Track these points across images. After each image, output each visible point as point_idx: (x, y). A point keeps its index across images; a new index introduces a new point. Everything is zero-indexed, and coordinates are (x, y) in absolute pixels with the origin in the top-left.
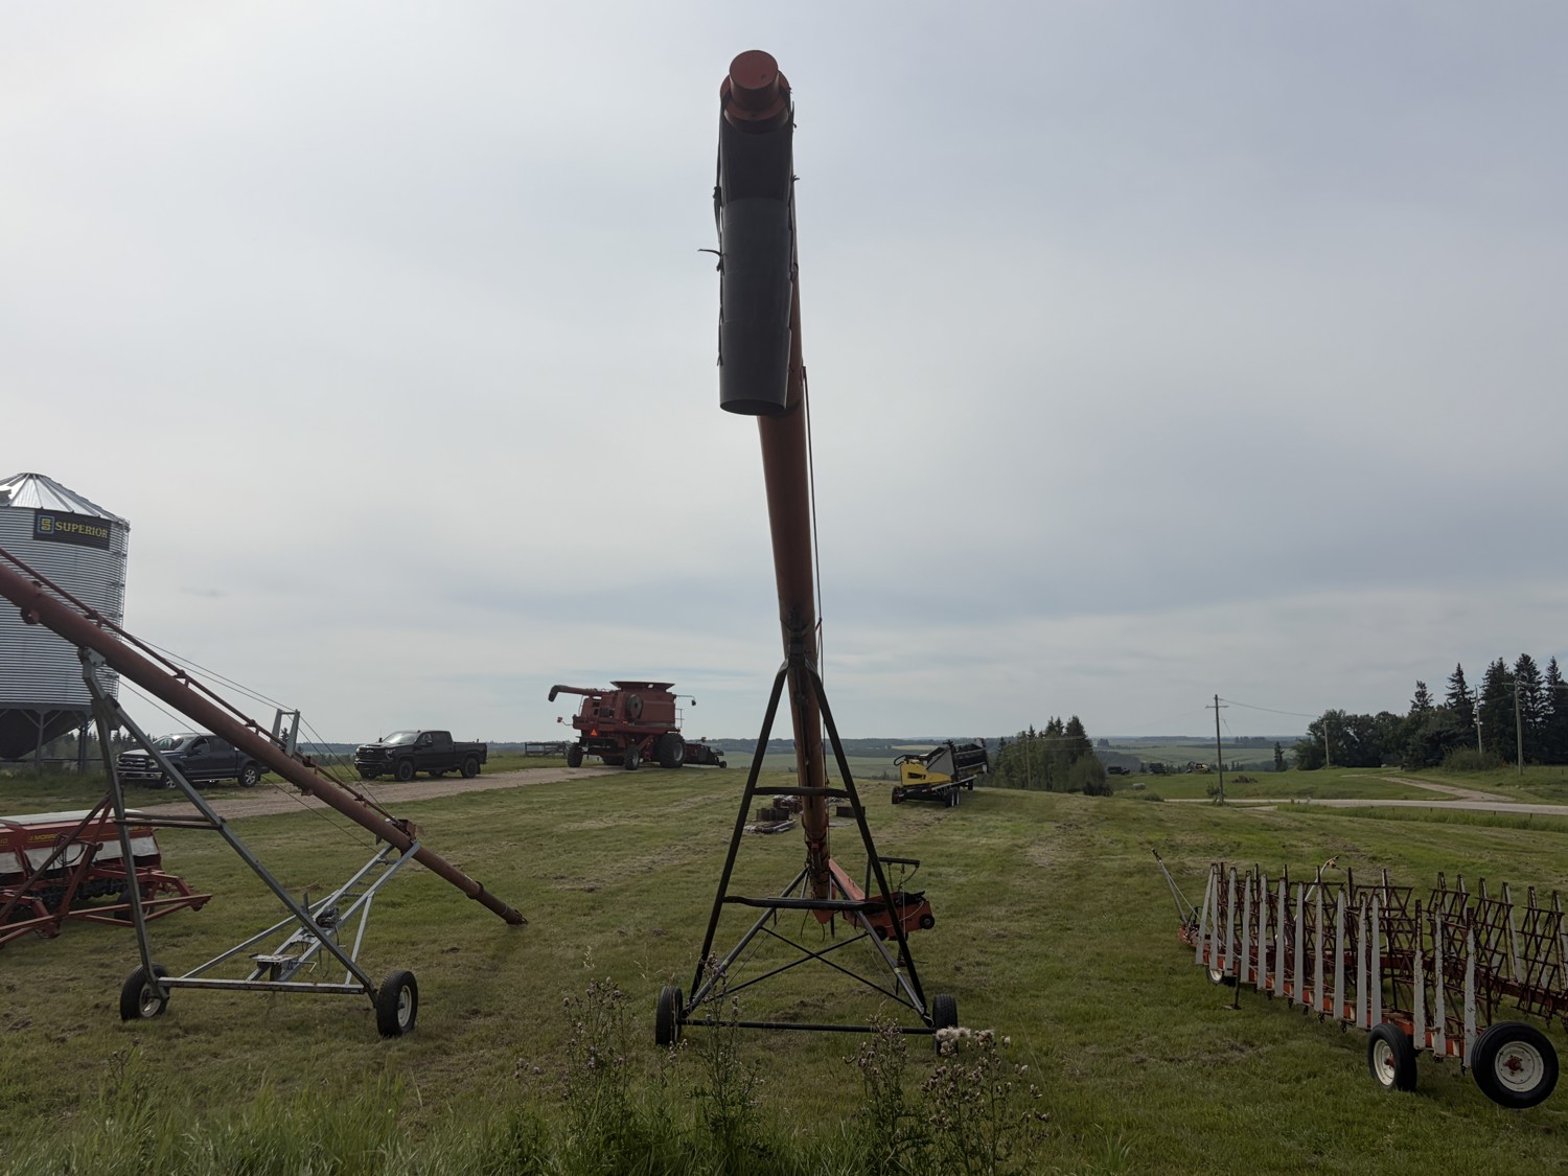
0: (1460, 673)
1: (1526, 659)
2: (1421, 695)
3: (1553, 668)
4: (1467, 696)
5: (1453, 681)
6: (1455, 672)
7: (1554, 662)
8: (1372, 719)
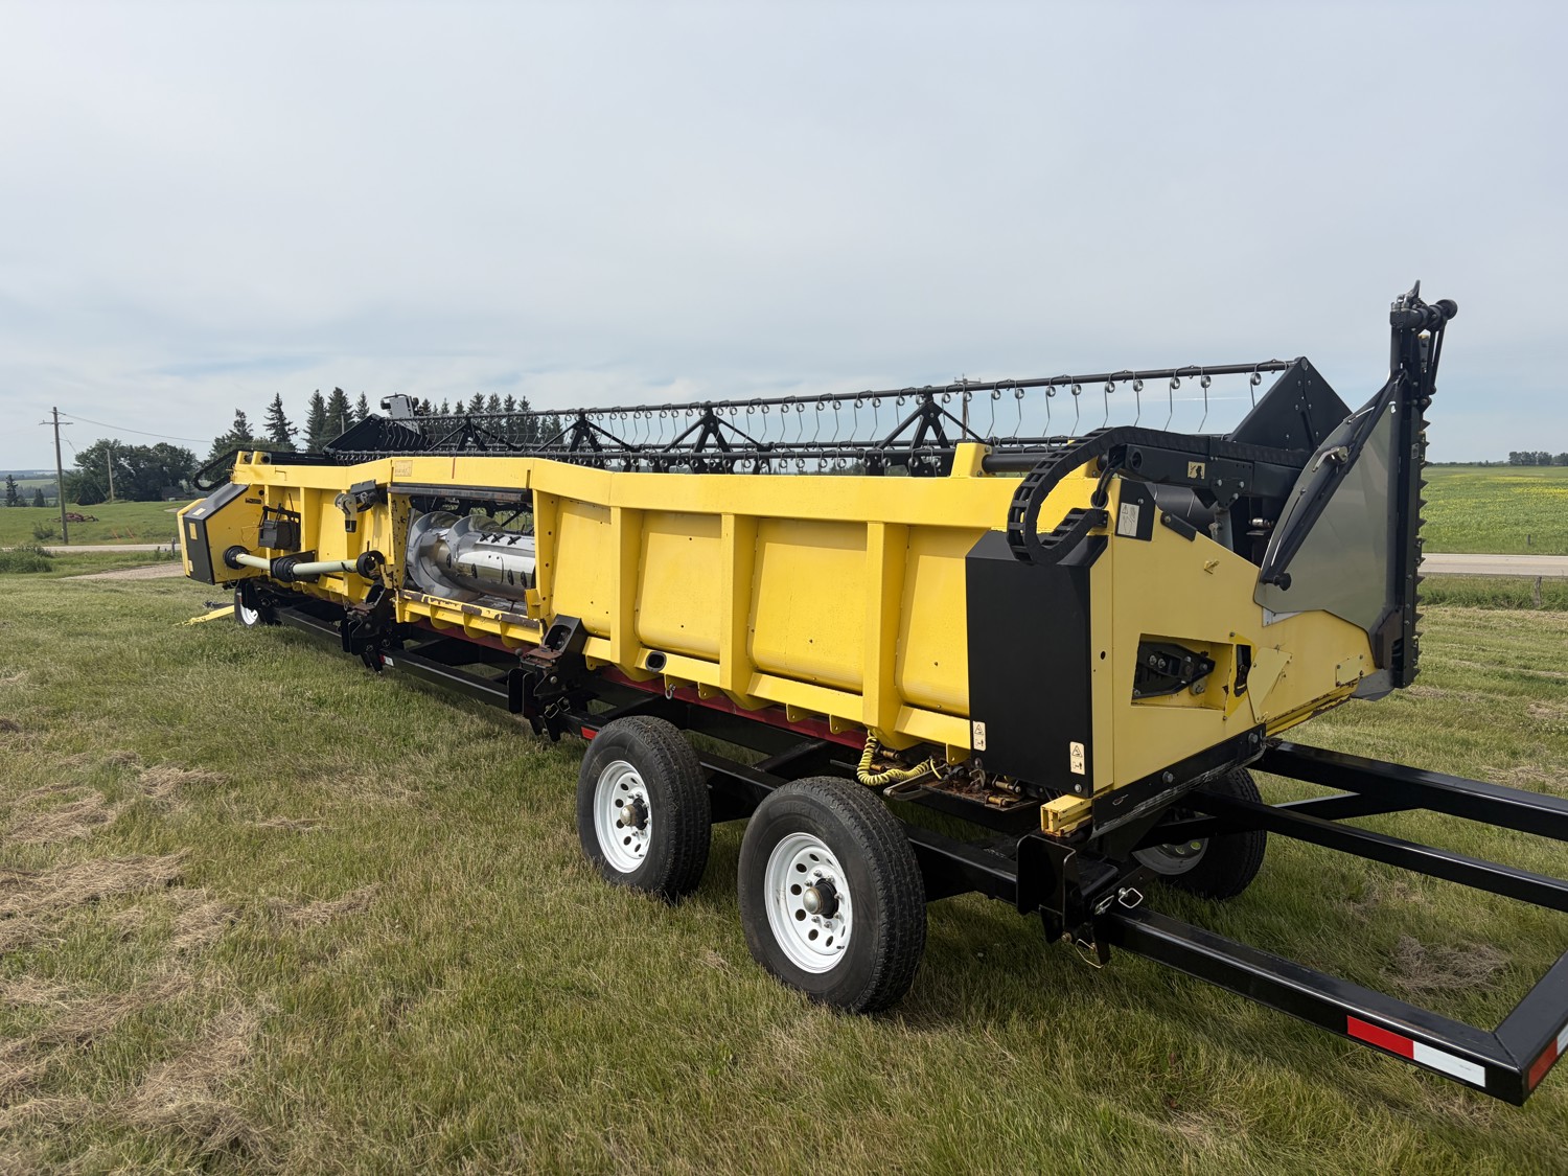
0: (278, 404)
1: (338, 392)
2: (240, 424)
3: (363, 403)
4: (287, 428)
5: (272, 411)
6: (274, 401)
7: (363, 397)
8: (149, 450)
